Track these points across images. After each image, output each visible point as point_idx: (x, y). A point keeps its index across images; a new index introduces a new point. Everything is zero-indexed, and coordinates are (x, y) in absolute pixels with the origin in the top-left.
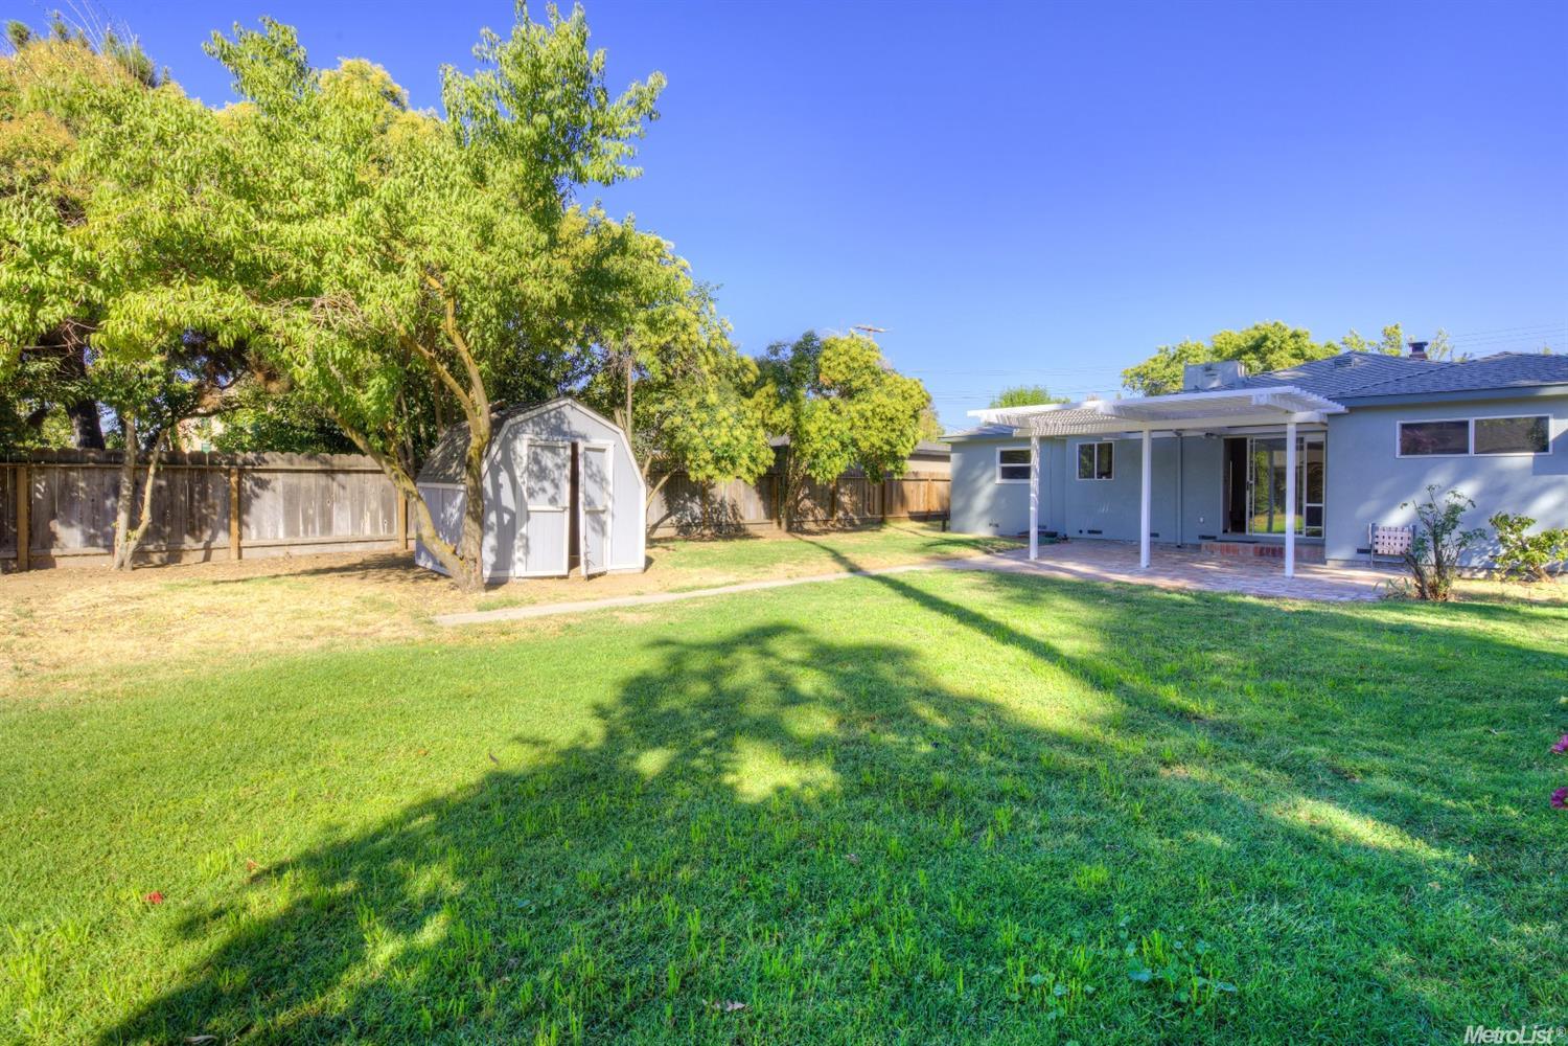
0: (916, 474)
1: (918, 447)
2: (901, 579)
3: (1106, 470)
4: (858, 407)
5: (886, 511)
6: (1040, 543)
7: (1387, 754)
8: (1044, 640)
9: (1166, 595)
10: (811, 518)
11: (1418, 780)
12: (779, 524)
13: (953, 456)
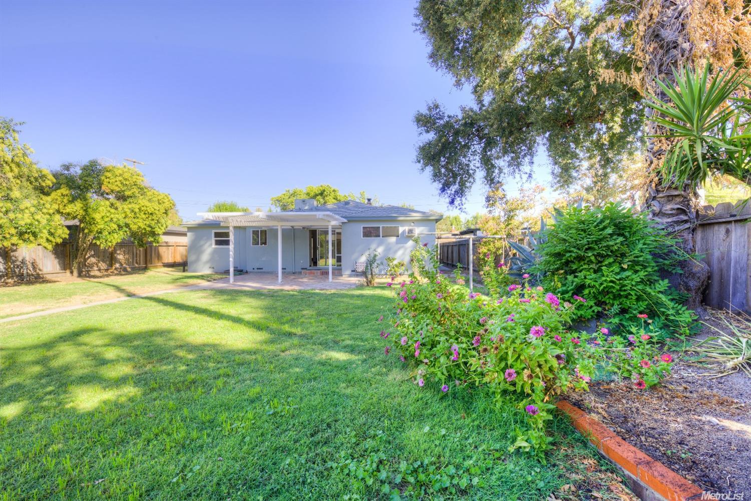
0: (167, 243)
1: (168, 229)
2: (161, 297)
3: (264, 242)
4: (130, 206)
5: (148, 263)
6: (235, 275)
7: (349, 334)
8: (237, 316)
9: (287, 293)
10: (95, 268)
11: (355, 339)
12: (72, 273)
13: (189, 234)
